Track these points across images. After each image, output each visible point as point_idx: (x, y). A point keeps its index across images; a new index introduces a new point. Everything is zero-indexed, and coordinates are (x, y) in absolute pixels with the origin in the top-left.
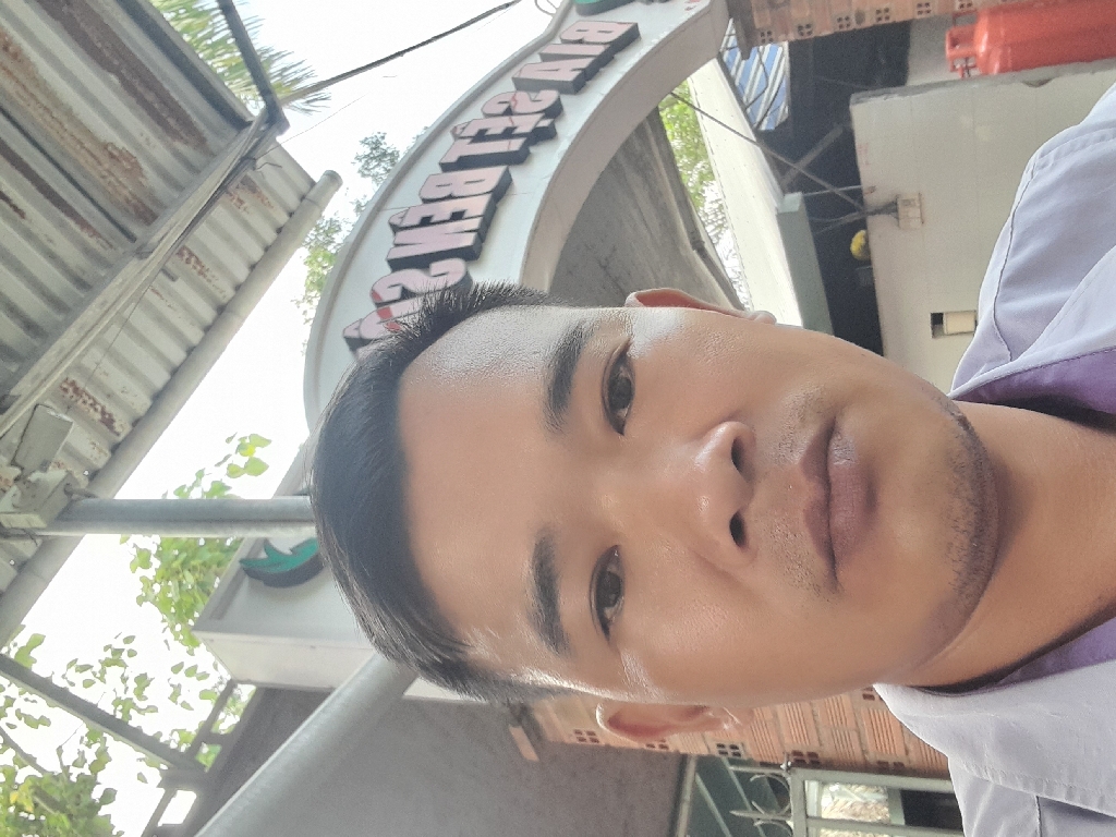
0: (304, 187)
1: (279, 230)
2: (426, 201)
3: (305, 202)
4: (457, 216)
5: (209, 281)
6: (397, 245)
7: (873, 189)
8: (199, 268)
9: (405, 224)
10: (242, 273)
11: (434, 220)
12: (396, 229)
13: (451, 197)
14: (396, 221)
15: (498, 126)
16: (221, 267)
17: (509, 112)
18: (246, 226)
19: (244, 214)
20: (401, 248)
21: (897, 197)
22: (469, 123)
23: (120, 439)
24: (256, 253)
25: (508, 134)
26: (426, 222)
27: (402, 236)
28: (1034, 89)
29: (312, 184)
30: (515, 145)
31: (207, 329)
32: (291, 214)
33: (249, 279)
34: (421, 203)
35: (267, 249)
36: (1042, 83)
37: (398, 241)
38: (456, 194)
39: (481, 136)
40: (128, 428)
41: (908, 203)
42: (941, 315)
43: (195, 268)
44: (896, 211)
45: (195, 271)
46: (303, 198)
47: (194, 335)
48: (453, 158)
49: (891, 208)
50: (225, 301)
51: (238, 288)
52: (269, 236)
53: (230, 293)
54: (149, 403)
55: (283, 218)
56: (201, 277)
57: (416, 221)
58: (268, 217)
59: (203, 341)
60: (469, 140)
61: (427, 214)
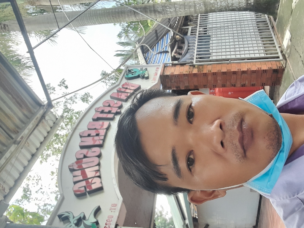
0: (54, 120)
1: (48, 133)
2: (89, 129)
4: (98, 135)
5: (30, 148)
6: (82, 141)
9: (84, 135)
10: (38, 145)
11: (92, 135)
12: (81, 137)
13: (95, 129)
14: (81, 135)
15: (107, 109)
16: (33, 144)
17: (109, 106)
18: (40, 132)
20: (83, 142)
22: (99, 107)
23: (6, 194)
24: (42, 139)
25: (109, 112)
26: (89, 135)
27: (83, 139)
29: (57, 119)
30: (111, 116)
31: (29, 161)
32: (51, 128)
33: (40, 146)
34: (87, 129)
35: (45, 138)
37: (82, 140)
39: (102, 112)
40: (8, 191)
46: (54, 123)
47: (26, 163)
48: (96, 118)
50: (34, 153)
51: (37, 149)
52: (46, 134)
53: (35, 151)
54: (14, 183)
55: (49, 129)
56: (28, 147)
57: (87, 135)
58: (46, 129)
59: (28, 165)
60: (99, 113)
61: (89, 133)
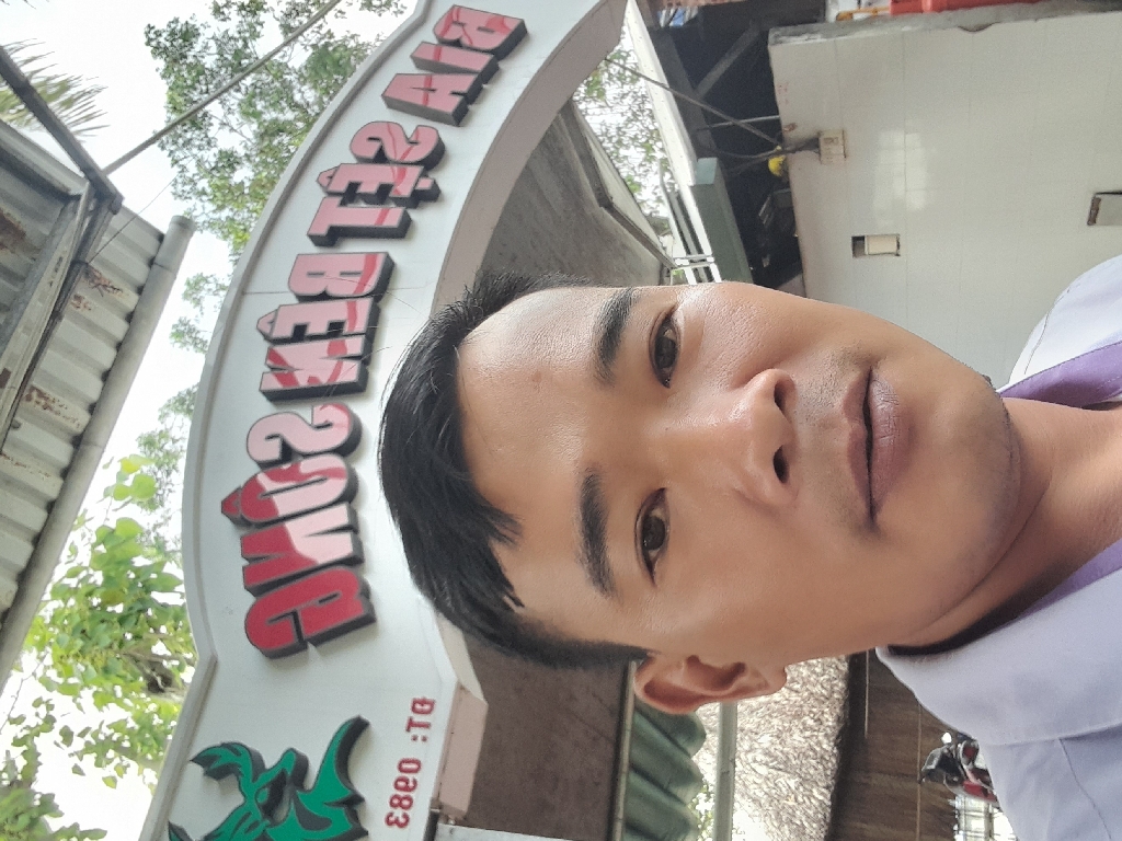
0: (149, 246)
1: (130, 317)
2: (301, 298)
3: (154, 266)
4: (335, 329)
5: (58, 413)
6: (270, 368)
7: (793, 127)
8: (43, 401)
9: (277, 334)
10: (93, 389)
11: (311, 331)
13: (324, 296)
14: (266, 329)
15: (372, 179)
16: (68, 391)
17: (381, 158)
18: (91, 326)
19: (86, 313)
21: (819, 134)
22: (337, 168)
24: (106, 356)
25: (383, 194)
26: (300, 334)
28: (970, 35)
29: (161, 237)
30: (393, 217)
31: (66, 473)
32: (140, 290)
33: (104, 393)
34: (294, 301)
35: (119, 346)
36: (981, 28)
38: (332, 291)
39: (352, 194)
41: (831, 140)
42: (862, 238)
43: (38, 403)
44: (817, 146)
45: (39, 407)
46: (151, 262)
47: (51, 487)
48: (323, 231)
49: (813, 144)
50: (80, 430)
51: (93, 409)
52: (119, 328)
53: (84, 418)
54: (14, 587)
55: (130, 300)
56: (47, 411)
57: (288, 332)
58: (114, 305)
59: (63, 490)
60: (338, 200)
61: (301, 321)
